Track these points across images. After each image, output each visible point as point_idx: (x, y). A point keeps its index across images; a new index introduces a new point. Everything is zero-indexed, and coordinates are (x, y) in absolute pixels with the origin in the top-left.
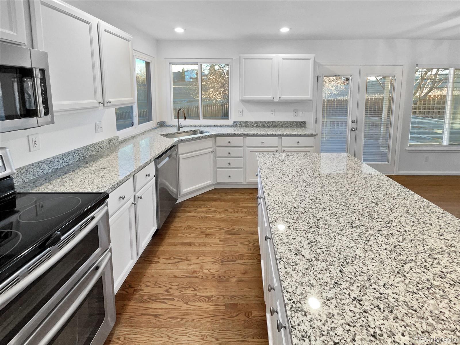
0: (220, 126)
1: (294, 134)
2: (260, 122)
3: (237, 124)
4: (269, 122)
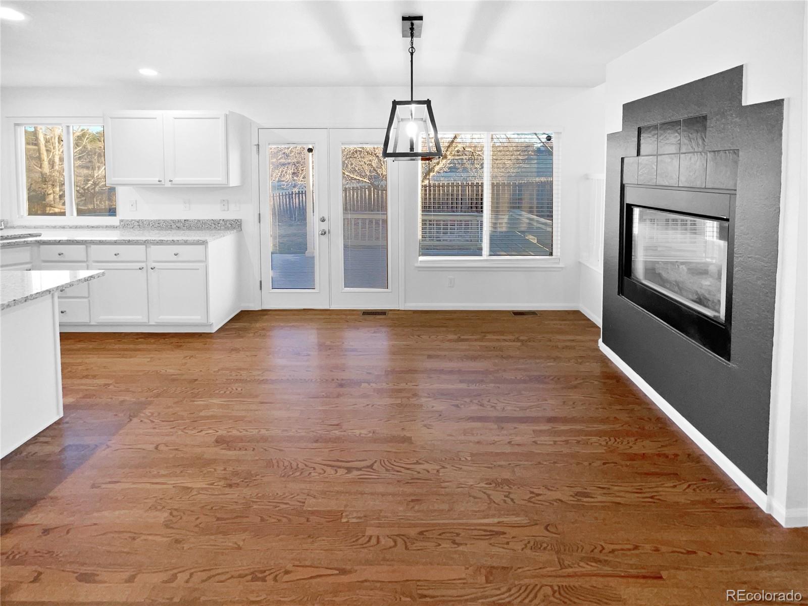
0: (98, 227)
1: (167, 241)
2: (165, 221)
3: (126, 225)
4: (179, 221)
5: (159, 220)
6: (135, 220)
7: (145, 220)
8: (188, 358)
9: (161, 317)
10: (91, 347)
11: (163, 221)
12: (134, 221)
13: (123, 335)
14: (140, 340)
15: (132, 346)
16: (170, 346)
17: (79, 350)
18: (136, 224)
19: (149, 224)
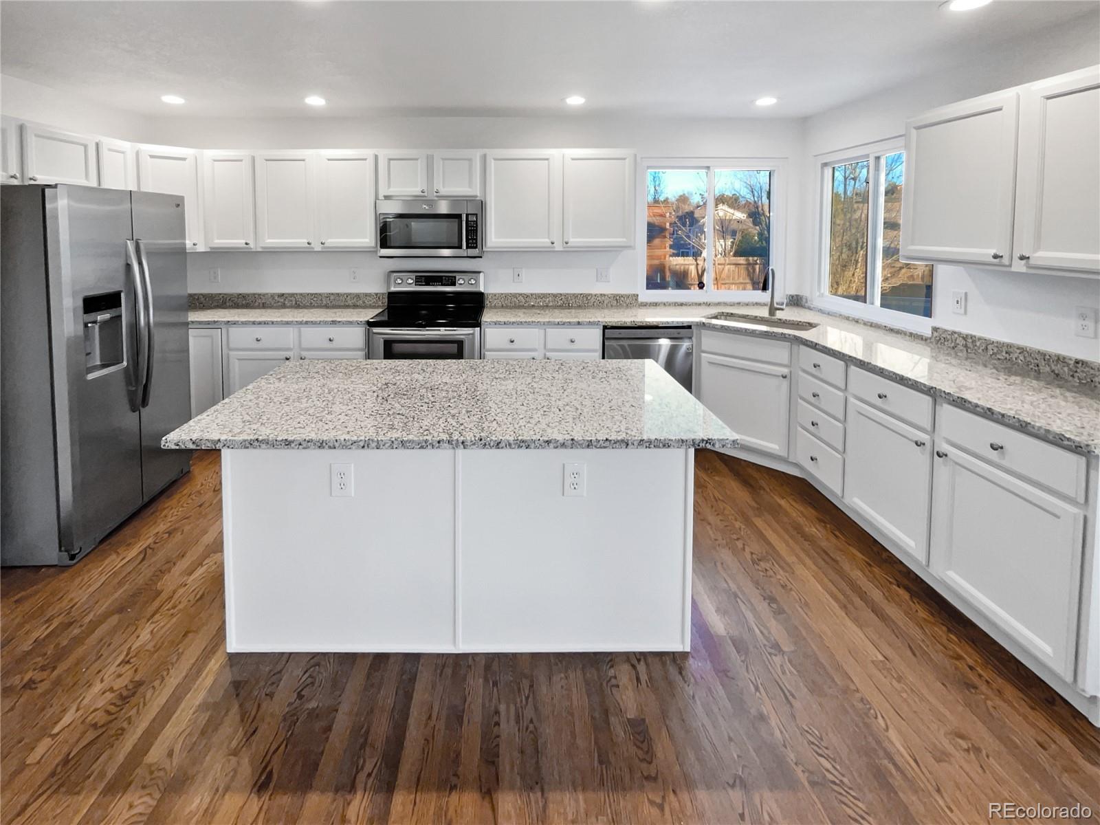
3: (942, 340)
5: (1009, 346)
6: (959, 334)
7: (979, 339)
8: (964, 744)
9: (951, 574)
10: (824, 544)
11: (1018, 349)
12: (956, 336)
13: (884, 555)
14: (901, 591)
15: (876, 594)
16: (947, 663)
17: (807, 538)
18: (960, 341)
19: (987, 349)
